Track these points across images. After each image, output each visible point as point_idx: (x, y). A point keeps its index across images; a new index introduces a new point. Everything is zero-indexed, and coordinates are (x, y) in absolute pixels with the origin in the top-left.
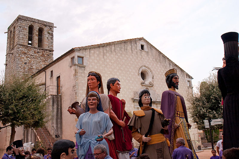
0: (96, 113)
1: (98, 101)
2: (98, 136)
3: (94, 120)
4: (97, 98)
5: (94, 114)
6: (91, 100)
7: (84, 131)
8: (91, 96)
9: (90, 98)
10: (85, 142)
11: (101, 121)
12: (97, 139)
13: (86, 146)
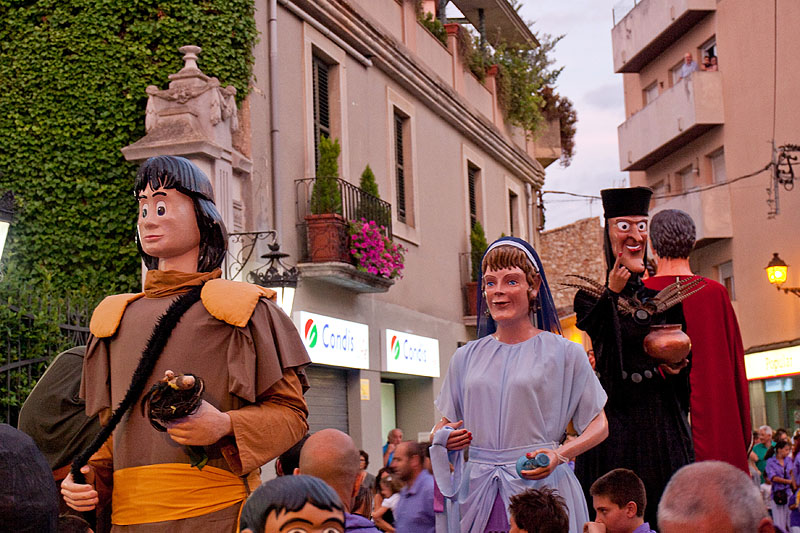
0: (523, 340)
1: (530, 284)
2: (528, 456)
3: (510, 380)
4: (526, 270)
5: (515, 346)
6: (496, 283)
7: (465, 432)
8: (496, 262)
9: (493, 274)
10: (473, 476)
11: (546, 379)
12: (524, 471)
13: (477, 499)
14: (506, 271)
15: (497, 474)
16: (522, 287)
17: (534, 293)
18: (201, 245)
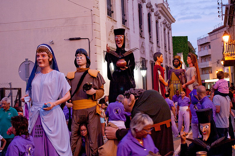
0: (48, 73)
1: (49, 57)
2: (45, 104)
4: (48, 53)
6: (39, 57)
9: (39, 54)
11: (53, 83)
12: (44, 108)
13: (33, 117)
14: (42, 53)
15: (39, 109)
16: (46, 58)
17: (51, 59)
18: (86, 64)
